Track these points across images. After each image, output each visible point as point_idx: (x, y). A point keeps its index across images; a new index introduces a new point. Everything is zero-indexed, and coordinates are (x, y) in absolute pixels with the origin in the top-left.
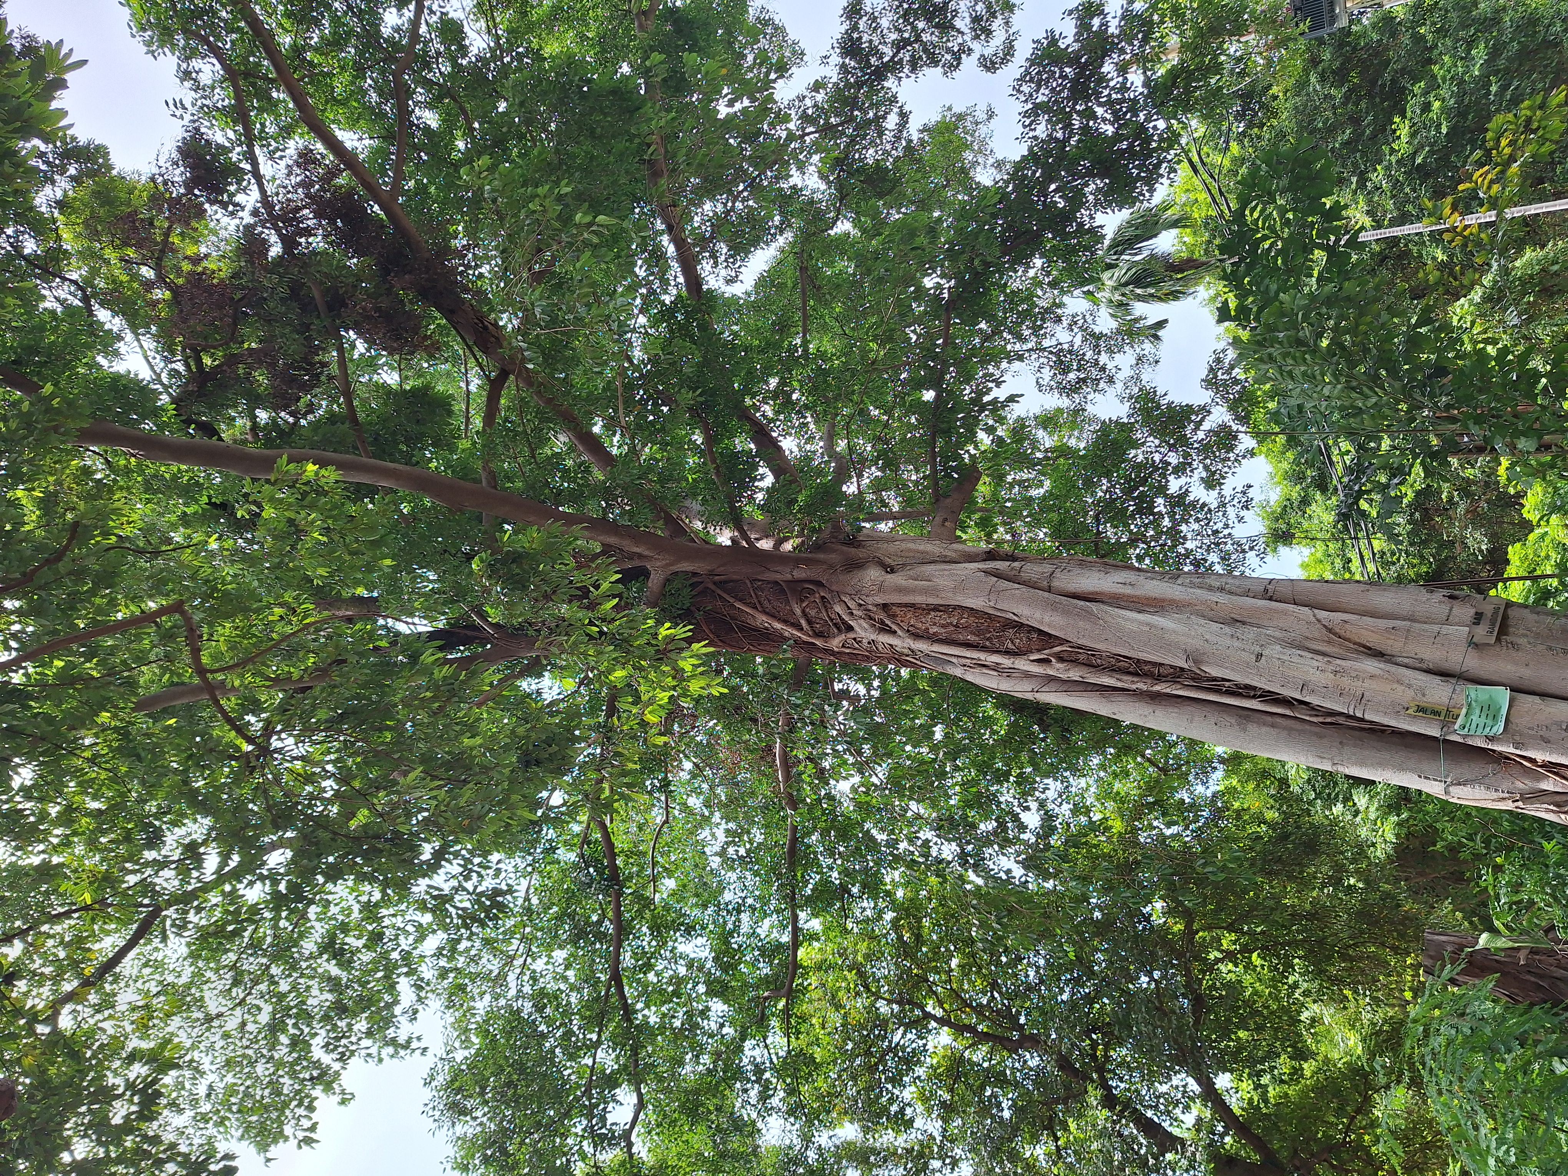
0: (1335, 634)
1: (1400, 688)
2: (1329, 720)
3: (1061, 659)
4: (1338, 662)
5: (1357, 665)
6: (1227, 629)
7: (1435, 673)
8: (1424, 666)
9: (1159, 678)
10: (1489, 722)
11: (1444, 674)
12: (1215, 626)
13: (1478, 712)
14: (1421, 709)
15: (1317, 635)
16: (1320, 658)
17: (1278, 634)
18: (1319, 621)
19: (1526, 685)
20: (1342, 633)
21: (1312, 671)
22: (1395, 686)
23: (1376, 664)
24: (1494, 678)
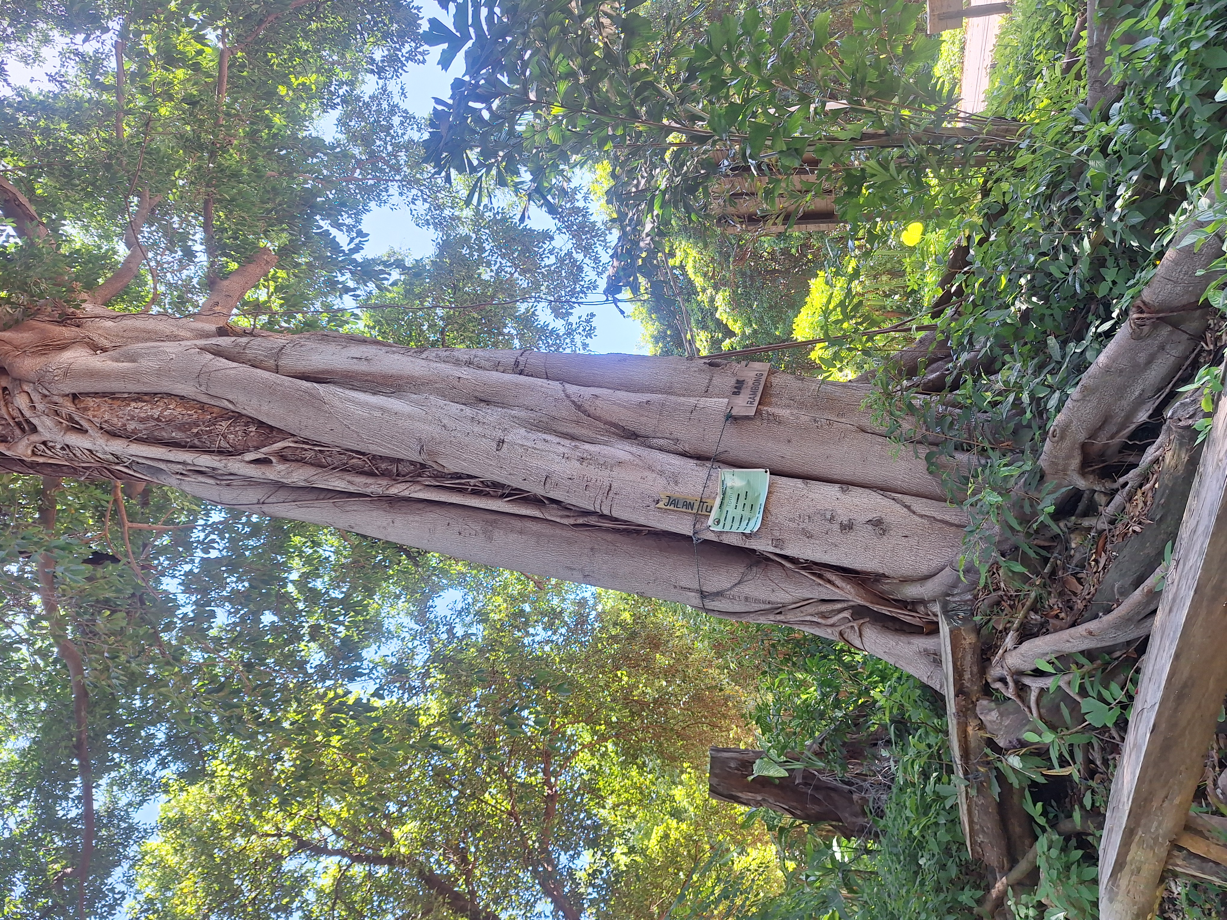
0: (584, 412)
1: (651, 476)
2: (580, 521)
3: (283, 458)
4: (587, 446)
5: (606, 450)
6: (468, 411)
7: (691, 457)
8: (680, 447)
9: (397, 477)
10: (746, 513)
11: (700, 458)
12: (455, 408)
13: (734, 501)
14: (672, 501)
15: (564, 413)
16: (567, 442)
17: (523, 414)
18: (568, 396)
19: (787, 466)
20: (591, 410)
21: (557, 459)
22: (646, 473)
23: (628, 448)
24: (754, 459)
